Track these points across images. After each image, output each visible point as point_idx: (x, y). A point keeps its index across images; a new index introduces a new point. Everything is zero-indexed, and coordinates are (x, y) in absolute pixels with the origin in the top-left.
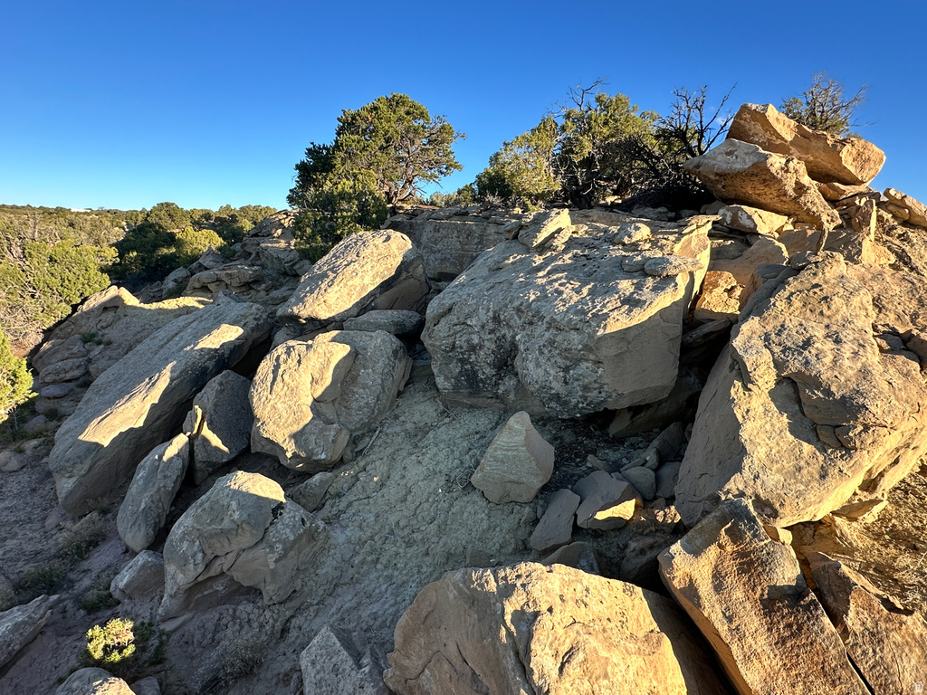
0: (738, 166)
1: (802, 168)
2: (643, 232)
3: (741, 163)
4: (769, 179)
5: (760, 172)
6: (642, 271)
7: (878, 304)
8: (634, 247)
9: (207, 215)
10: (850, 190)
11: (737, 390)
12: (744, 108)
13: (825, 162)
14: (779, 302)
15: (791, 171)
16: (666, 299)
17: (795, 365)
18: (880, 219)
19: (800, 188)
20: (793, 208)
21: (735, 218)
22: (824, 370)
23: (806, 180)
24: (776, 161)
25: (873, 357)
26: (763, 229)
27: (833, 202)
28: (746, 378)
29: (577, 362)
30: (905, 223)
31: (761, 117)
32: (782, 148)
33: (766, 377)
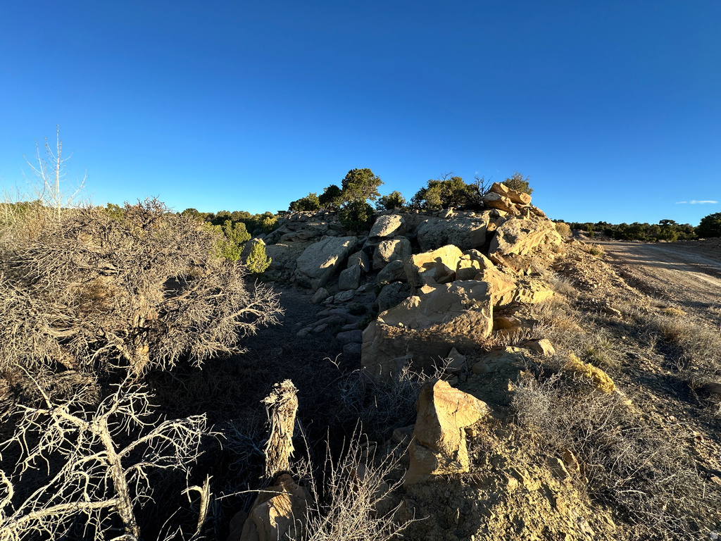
0: (494, 199)
1: (510, 200)
2: (474, 214)
3: (495, 198)
4: (503, 203)
5: (499, 201)
6: (476, 221)
7: (522, 225)
8: (472, 217)
9: (211, 216)
10: (523, 206)
11: (497, 237)
12: (495, 183)
13: (516, 198)
14: (504, 224)
15: (507, 201)
16: (482, 225)
17: (507, 232)
18: (530, 213)
19: (510, 205)
20: (508, 210)
21: (494, 212)
22: (511, 233)
23: (511, 203)
24: (503, 198)
25: (519, 231)
26: (501, 215)
27: (519, 209)
28: (499, 235)
29: (465, 238)
30: (537, 215)
31: (499, 186)
32: (505, 195)
33: (502, 235)
